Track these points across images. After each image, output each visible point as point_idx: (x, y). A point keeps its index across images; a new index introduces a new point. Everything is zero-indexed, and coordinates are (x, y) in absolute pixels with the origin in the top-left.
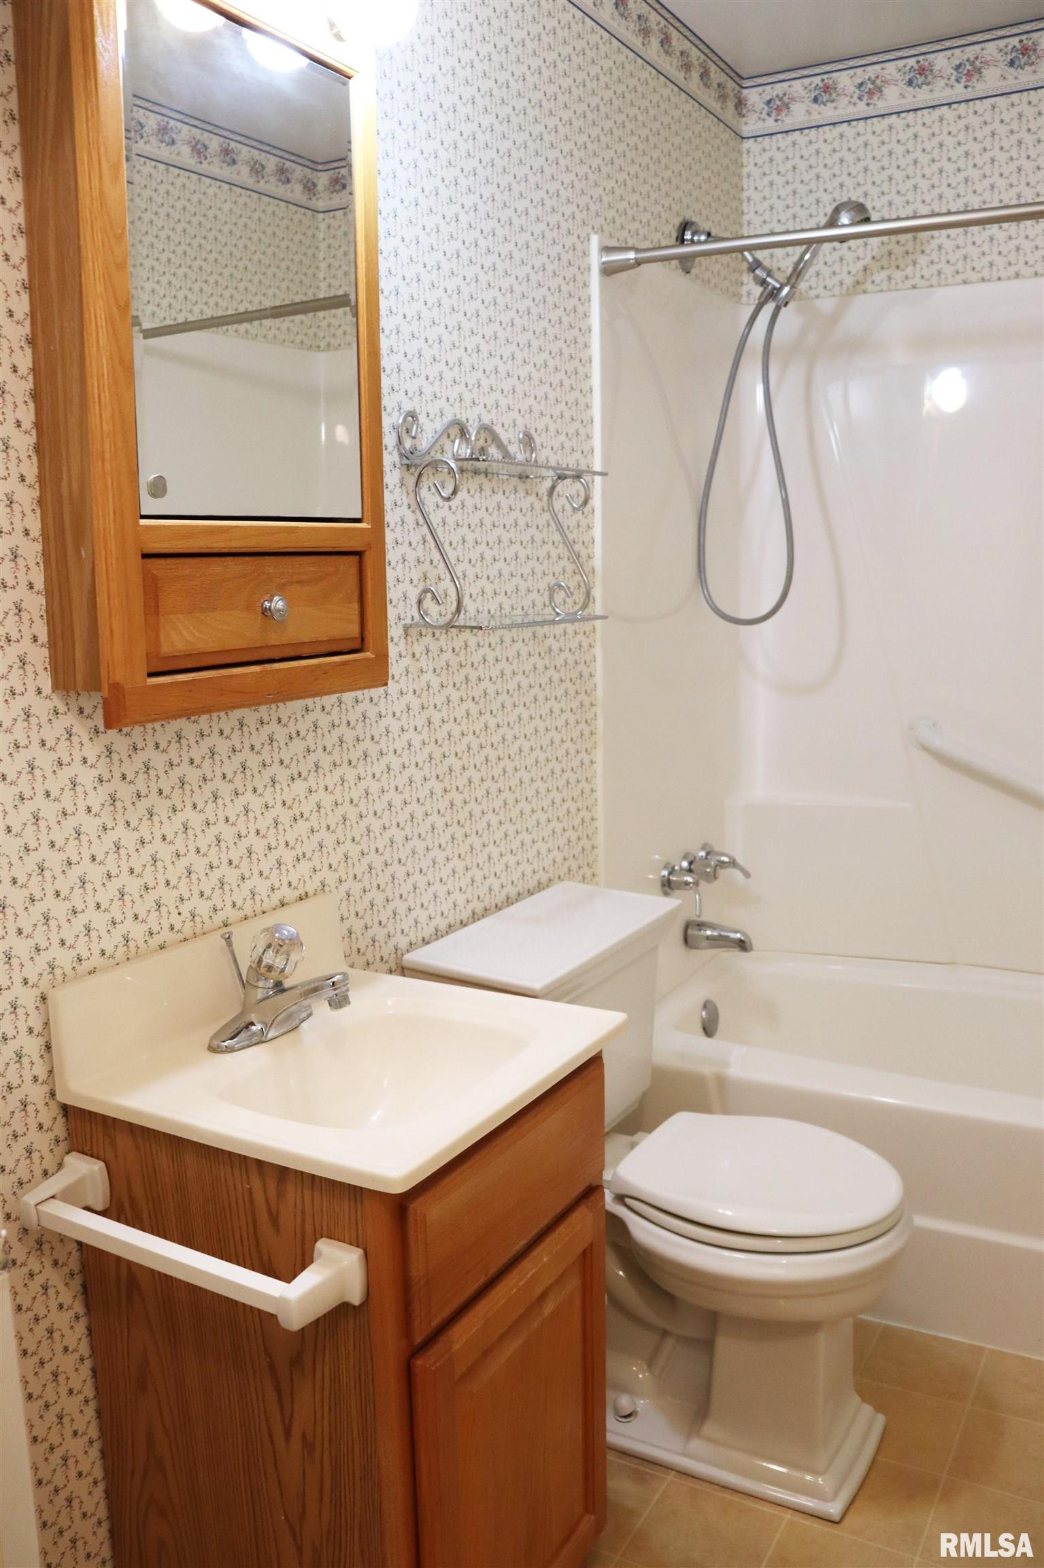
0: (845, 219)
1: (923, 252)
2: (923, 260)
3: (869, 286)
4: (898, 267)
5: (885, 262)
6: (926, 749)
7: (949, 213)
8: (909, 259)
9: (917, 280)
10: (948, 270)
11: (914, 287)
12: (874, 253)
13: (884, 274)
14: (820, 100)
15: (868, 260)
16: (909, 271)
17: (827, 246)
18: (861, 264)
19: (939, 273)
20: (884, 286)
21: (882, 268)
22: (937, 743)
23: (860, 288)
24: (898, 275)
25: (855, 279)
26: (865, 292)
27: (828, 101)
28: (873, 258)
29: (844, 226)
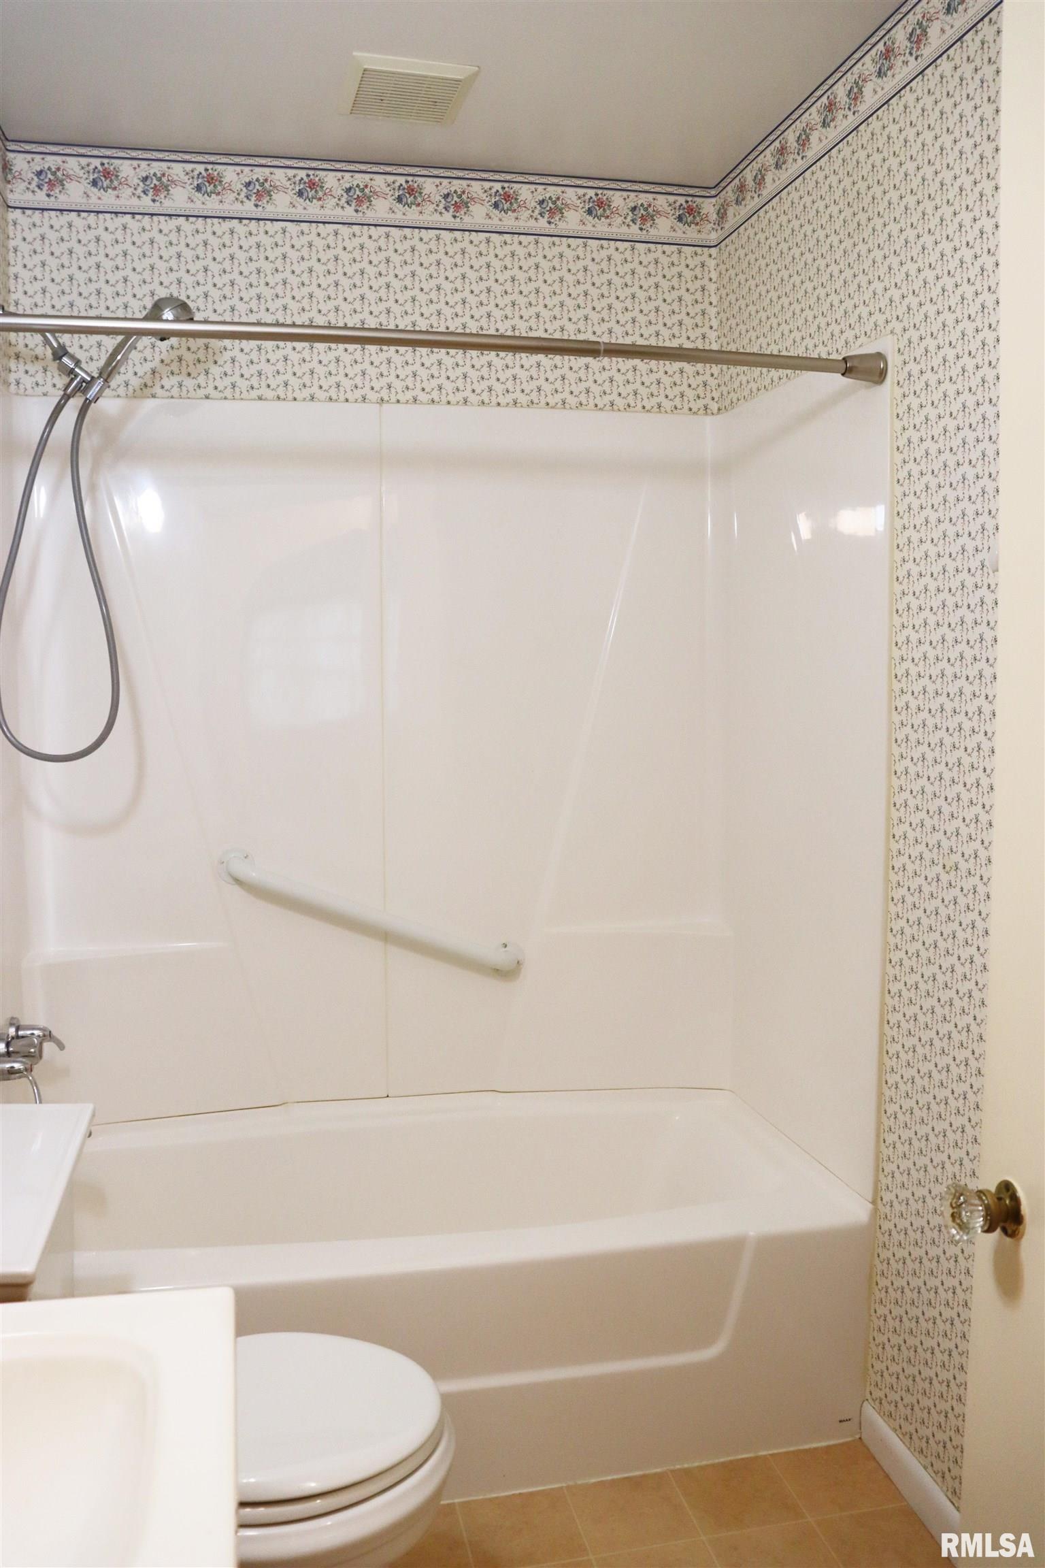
0: (168, 314)
1: (216, 362)
2: (215, 371)
3: (159, 391)
4: (189, 374)
5: (175, 366)
6: (238, 881)
7: (294, 325)
8: (201, 367)
9: (210, 390)
10: (243, 384)
11: (207, 397)
12: (163, 357)
13: (174, 380)
14: (100, 184)
15: (156, 363)
16: (201, 380)
17: (146, 341)
18: (148, 367)
19: (234, 386)
20: (175, 392)
21: (172, 373)
22: (252, 874)
23: (148, 391)
24: (189, 383)
25: (143, 381)
26: (154, 396)
27: (107, 187)
28: (162, 361)
29: (167, 321)
